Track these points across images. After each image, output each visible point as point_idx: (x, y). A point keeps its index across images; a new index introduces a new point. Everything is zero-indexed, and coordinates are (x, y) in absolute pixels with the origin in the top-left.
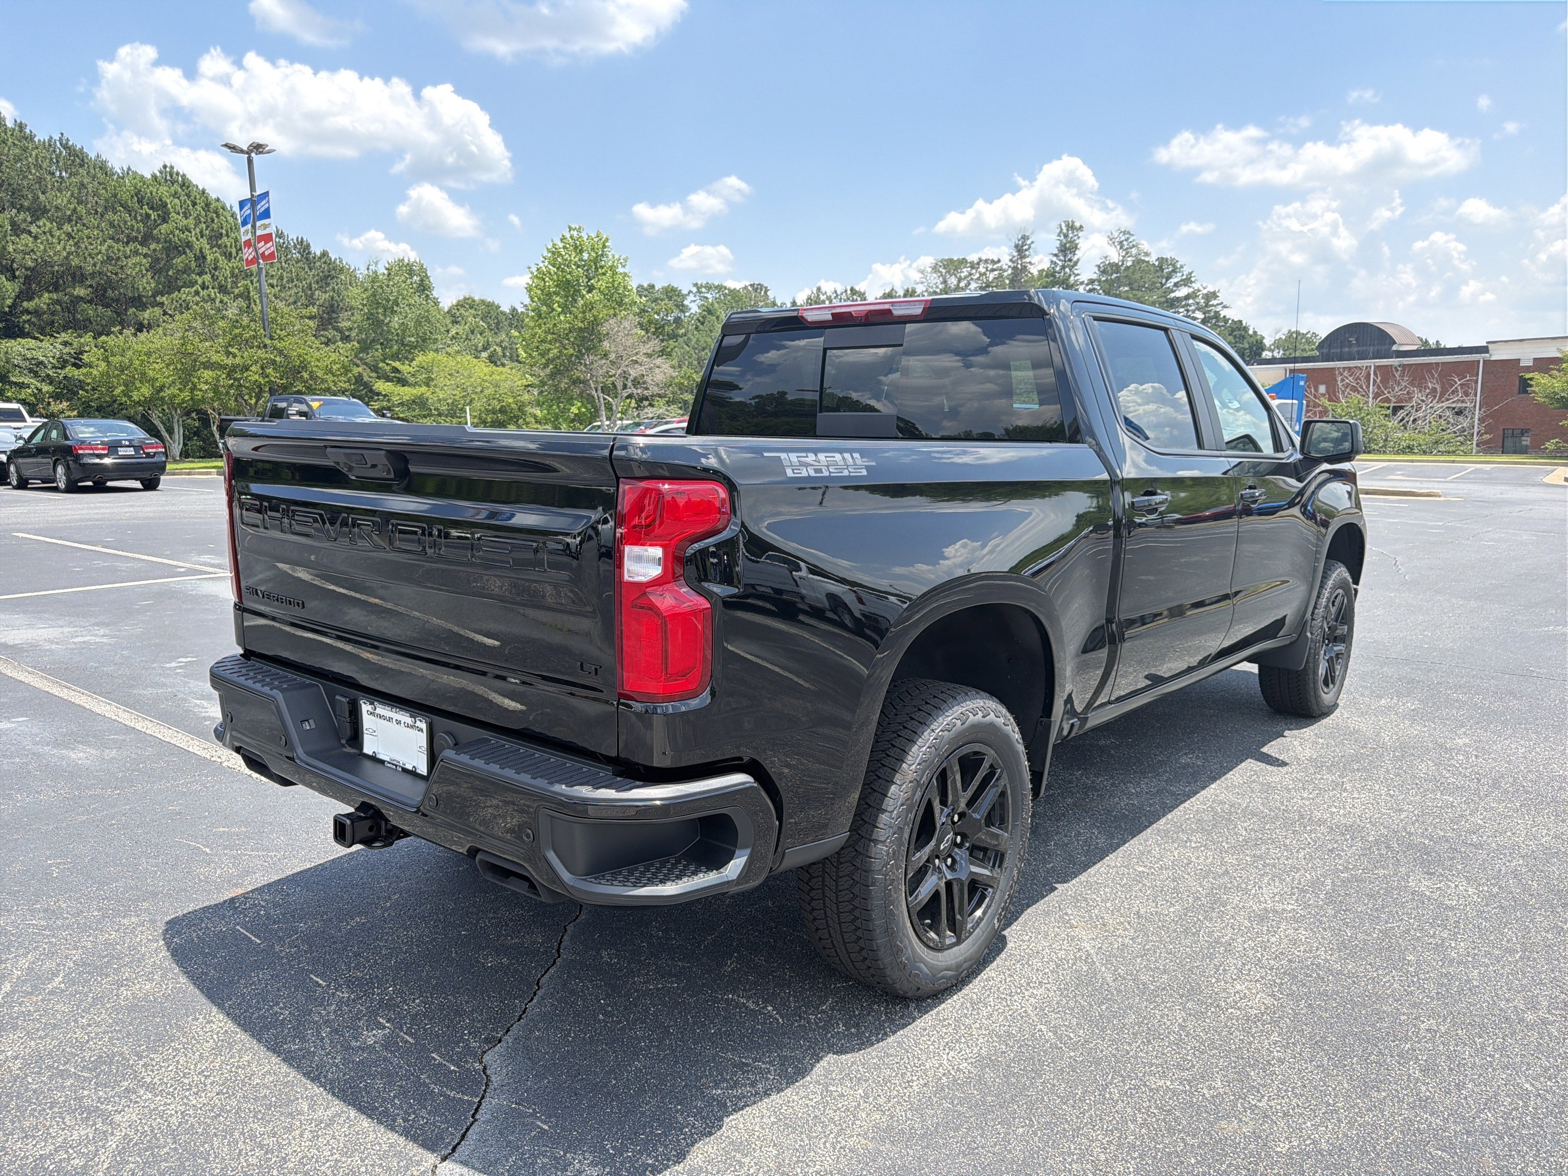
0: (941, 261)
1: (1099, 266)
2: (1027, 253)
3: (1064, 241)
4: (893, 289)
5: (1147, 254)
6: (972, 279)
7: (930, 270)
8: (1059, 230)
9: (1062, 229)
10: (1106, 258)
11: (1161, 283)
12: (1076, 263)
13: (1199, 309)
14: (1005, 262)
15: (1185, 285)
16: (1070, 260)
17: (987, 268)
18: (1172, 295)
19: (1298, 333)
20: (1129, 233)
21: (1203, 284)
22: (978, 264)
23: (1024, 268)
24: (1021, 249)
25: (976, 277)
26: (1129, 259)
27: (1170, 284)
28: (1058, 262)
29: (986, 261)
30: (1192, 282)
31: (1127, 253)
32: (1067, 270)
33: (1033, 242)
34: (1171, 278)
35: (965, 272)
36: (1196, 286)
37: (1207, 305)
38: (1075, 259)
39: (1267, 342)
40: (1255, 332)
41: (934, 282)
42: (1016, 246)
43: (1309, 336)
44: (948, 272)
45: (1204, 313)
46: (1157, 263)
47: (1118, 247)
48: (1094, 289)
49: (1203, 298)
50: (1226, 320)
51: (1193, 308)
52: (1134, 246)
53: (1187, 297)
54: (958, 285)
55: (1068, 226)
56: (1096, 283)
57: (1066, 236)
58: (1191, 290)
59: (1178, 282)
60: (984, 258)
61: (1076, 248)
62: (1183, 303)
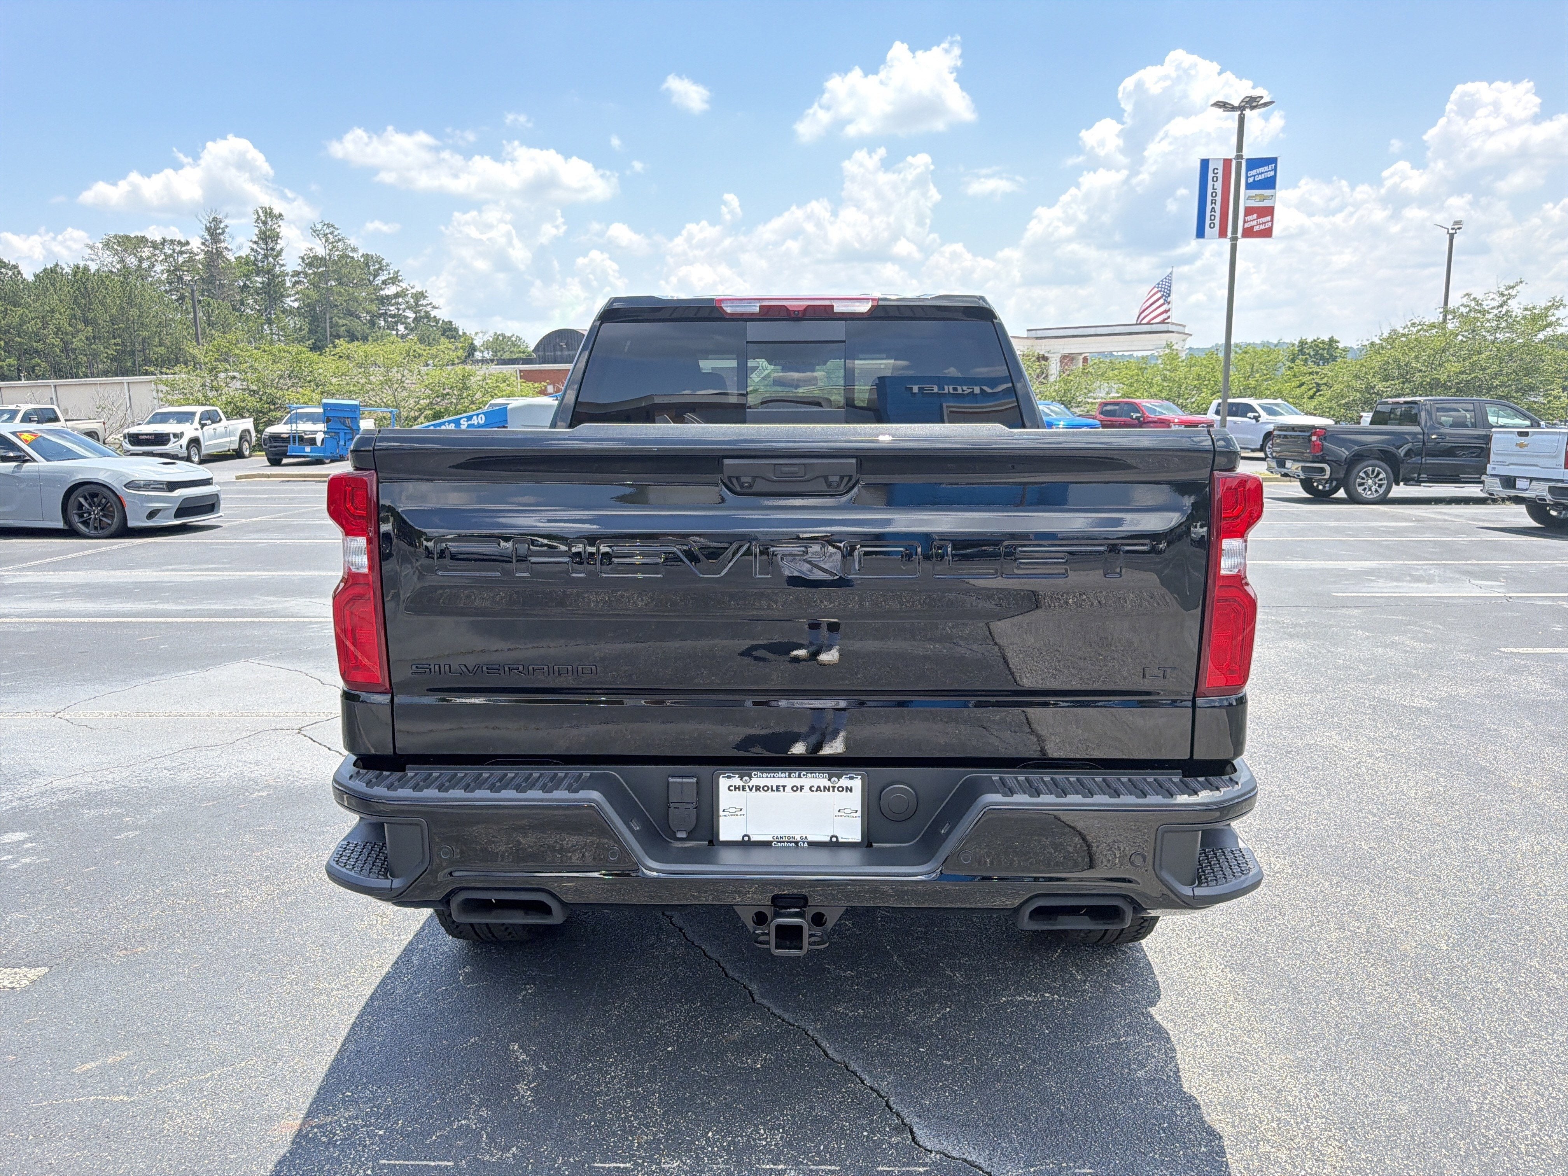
0: (115, 237)
1: (303, 258)
2: (222, 237)
3: (263, 228)
4: (57, 265)
5: (354, 250)
6: (157, 261)
7: (101, 246)
8: (256, 217)
9: (259, 216)
10: (311, 250)
11: (369, 280)
12: (280, 253)
13: (409, 308)
14: (196, 244)
15: (393, 284)
16: (273, 249)
17: (174, 250)
18: (382, 293)
19: (504, 336)
20: (332, 226)
21: (412, 283)
22: (163, 244)
23: (219, 254)
24: (214, 232)
25: (161, 258)
26: (337, 253)
27: (378, 281)
28: (259, 250)
29: (172, 242)
30: (399, 281)
31: (334, 247)
32: (270, 259)
33: (226, 227)
34: (378, 275)
35: (146, 252)
36: (404, 285)
37: (417, 305)
38: (278, 248)
39: (478, 343)
40: (464, 334)
41: (110, 260)
42: (208, 229)
43: (514, 339)
44: (125, 250)
45: (415, 313)
46: (362, 260)
47: (324, 240)
48: (301, 281)
49: (412, 297)
50: (436, 320)
51: (403, 306)
52: (339, 240)
53: (397, 296)
54: (140, 266)
55: (265, 212)
56: (302, 275)
57: (265, 223)
58: (399, 289)
59: (386, 280)
60: (168, 238)
61: (278, 237)
62: (393, 301)
